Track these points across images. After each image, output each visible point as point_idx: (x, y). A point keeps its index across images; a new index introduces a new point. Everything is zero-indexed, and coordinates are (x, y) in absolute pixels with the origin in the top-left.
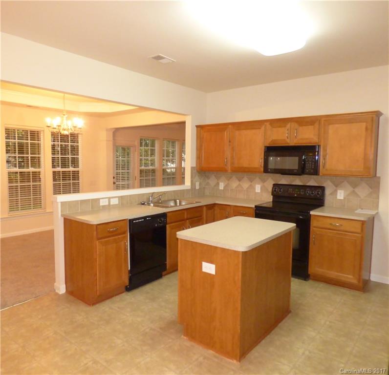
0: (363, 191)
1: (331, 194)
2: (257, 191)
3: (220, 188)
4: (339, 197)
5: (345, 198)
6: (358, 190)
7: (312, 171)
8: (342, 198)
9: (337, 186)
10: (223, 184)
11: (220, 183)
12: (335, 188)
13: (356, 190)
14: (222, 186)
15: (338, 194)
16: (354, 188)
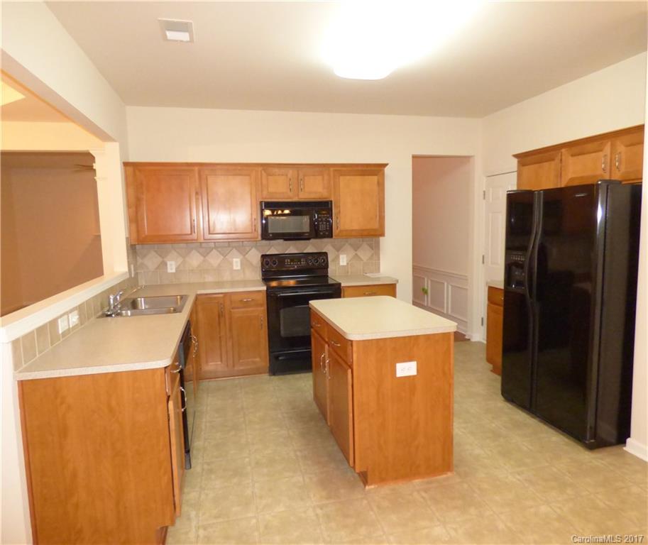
0: (365, 254)
1: (333, 261)
2: (235, 268)
3: (169, 271)
4: (341, 264)
5: (348, 264)
6: (360, 253)
7: (327, 233)
8: (345, 264)
9: (338, 250)
10: (173, 263)
11: (169, 263)
12: (336, 253)
13: (359, 253)
14: (172, 267)
15: (341, 260)
16: (356, 251)
